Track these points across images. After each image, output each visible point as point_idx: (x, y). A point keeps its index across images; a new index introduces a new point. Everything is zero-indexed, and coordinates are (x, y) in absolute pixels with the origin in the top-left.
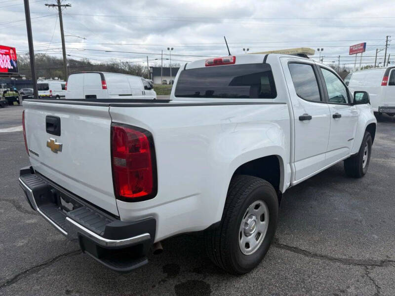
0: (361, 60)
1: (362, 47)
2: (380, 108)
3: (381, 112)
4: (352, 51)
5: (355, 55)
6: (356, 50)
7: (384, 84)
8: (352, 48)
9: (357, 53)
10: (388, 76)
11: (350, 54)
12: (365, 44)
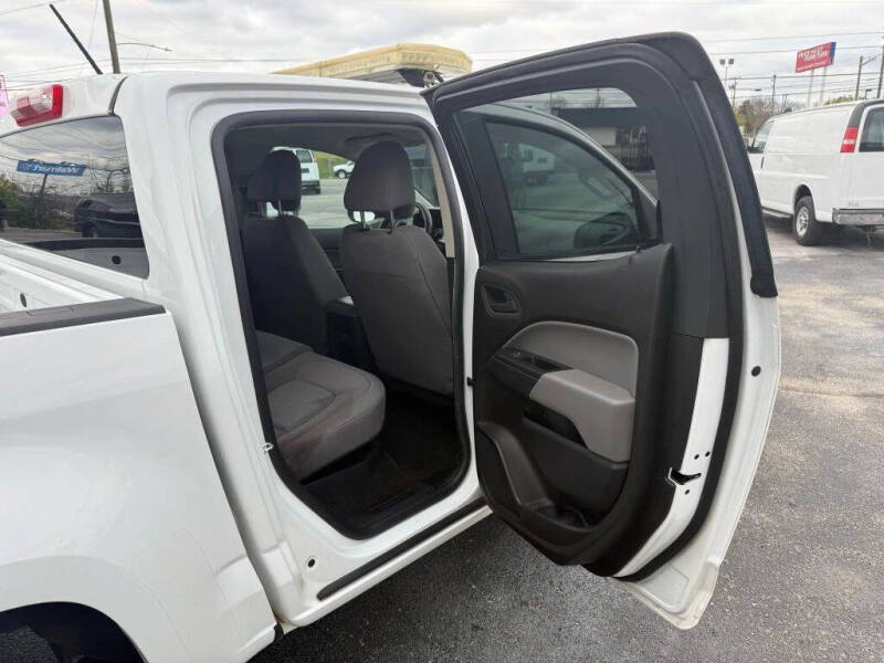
0: (823, 85)
1: (826, 53)
2: (835, 212)
3: (838, 222)
4: (802, 64)
5: (808, 73)
6: (812, 62)
7: (848, 149)
8: (802, 55)
9: (813, 68)
10: (858, 127)
11: (797, 71)
12: (833, 44)
